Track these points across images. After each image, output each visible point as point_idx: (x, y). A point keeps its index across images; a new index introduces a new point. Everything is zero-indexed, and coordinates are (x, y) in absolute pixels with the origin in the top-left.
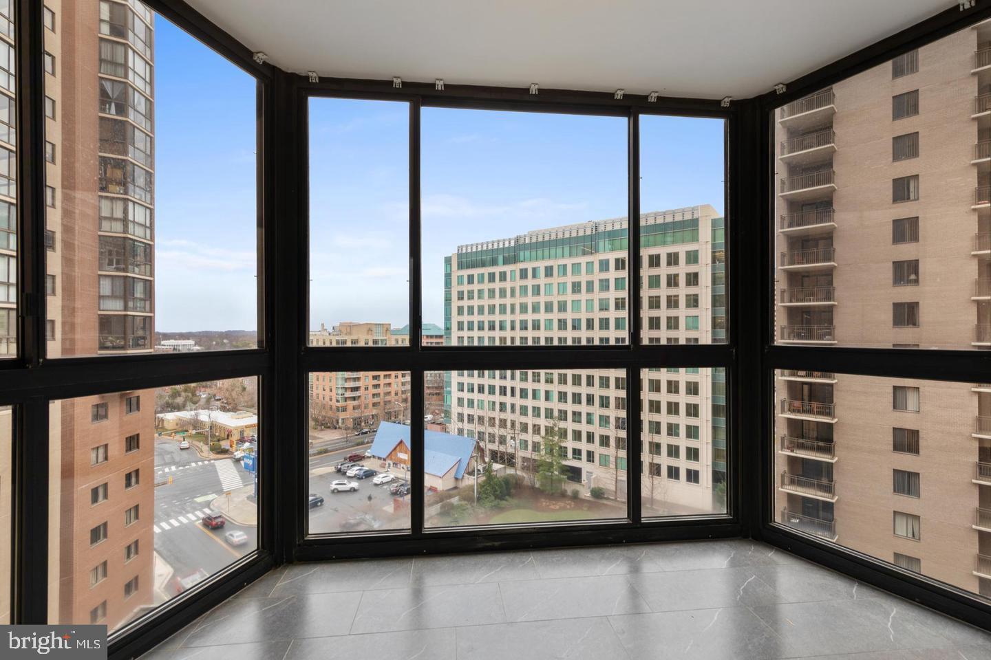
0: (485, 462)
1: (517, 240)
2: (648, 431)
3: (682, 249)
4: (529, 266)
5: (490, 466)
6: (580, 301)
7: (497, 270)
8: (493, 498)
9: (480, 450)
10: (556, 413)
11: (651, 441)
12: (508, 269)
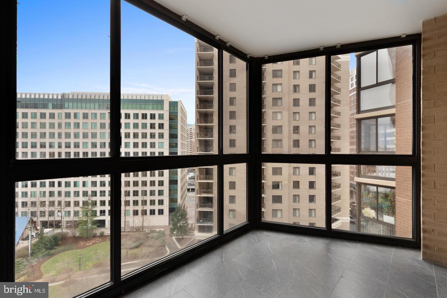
0: (37, 230)
1: (63, 96)
2: (141, 196)
3: (157, 113)
4: (72, 112)
5: (42, 231)
6: (105, 133)
7: (47, 112)
8: (44, 250)
9: (33, 223)
10: (90, 193)
11: (142, 199)
12: (56, 112)
